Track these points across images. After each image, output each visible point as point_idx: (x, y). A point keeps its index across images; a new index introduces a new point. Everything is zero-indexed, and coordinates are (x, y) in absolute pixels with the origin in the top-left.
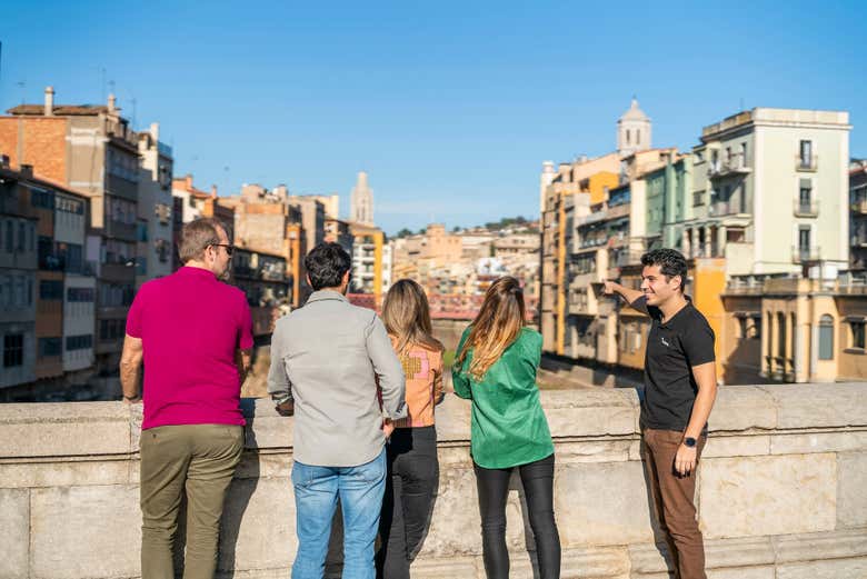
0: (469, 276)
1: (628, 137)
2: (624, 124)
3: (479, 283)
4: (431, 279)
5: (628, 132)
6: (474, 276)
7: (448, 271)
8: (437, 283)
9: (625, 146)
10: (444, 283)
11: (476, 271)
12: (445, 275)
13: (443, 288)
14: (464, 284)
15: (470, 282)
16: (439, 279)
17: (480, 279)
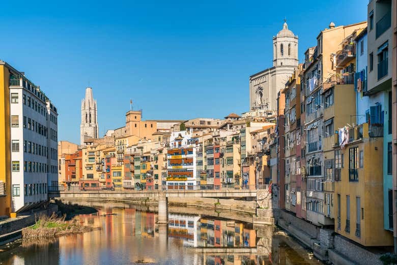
0: (161, 151)
1: (282, 51)
2: (278, 39)
3: (170, 157)
4: (127, 156)
5: (282, 46)
6: (165, 151)
7: (142, 148)
8: (132, 158)
9: (279, 56)
10: (138, 159)
11: (167, 146)
12: (138, 151)
13: (137, 163)
14: (157, 159)
15: (161, 157)
16: (133, 156)
17: (170, 152)
